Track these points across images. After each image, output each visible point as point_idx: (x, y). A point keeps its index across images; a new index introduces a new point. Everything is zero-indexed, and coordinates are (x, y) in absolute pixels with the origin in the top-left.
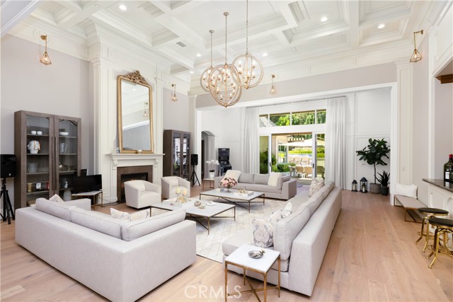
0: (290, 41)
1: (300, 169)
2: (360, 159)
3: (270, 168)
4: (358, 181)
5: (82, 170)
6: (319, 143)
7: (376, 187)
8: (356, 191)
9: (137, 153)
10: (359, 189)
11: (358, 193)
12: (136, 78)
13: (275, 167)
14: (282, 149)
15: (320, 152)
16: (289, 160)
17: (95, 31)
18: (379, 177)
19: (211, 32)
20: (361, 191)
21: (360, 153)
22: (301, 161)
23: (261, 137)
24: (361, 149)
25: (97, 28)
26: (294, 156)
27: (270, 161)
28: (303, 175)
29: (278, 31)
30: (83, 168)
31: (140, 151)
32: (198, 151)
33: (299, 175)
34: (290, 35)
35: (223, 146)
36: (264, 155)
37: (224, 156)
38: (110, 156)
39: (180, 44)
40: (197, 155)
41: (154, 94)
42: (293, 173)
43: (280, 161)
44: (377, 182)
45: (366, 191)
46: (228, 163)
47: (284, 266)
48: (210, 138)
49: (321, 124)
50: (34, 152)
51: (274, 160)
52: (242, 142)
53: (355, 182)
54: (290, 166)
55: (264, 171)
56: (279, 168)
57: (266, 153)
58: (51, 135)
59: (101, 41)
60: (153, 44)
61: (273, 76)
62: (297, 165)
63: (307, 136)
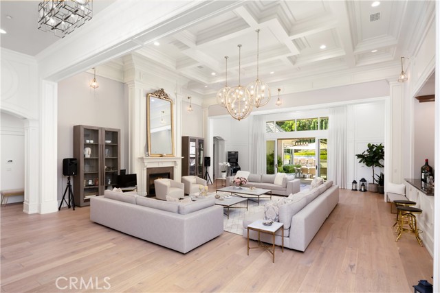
0: (294, 63)
1: (305, 170)
2: (360, 162)
3: (276, 169)
4: (358, 182)
5: (121, 171)
6: (322, 146)
7: (374, 187)
8: (356, 190)
9: (162, 156)
10: (358, 188)
11: (358, 192)
12: (160, 94)
13: (281, 168)
14: (288, 151)
15: (323, 155)
16: (294, 162)
17: (132, 59)
18: (377, 178)
19: (226, 57)
20: (361, 190)
21: (359, 156)
22: (307, 163)
23: (267, 141)
24: (360, 153)
25: (133, 58)
26: (299, 158)
27: (276, 163)
28: (308, 176)
29: (284, 57)
30: (122, 169)
31: (165, 155)
32: (210, 155)
33: (304, 176)
34: (293, 60)
35: (232, 150)
36: (270, 158)
37: (233, 158)
38: (142, 159)
39: (200, 67)
40: (209, 158)
41: (174, 107)
42: (298, 174)
43: (286, 162)
44: (375, 182)
45: (365, 191)
46: (237, 164)
47: (286, 233)
48: (220, 142)
49: (324, 130)
50: (88, 156)
51: (280, 162)
52: (250, 146)
53: (355, 182)
54: (295, 168)
55: (270, 171)
56: (284, 169)
57: (272, 155)
58: (100, 143)
59: (135, 67)
60: (177, 67)
61: (279, 90)
62: (303, 167)
63: (311, 141)
